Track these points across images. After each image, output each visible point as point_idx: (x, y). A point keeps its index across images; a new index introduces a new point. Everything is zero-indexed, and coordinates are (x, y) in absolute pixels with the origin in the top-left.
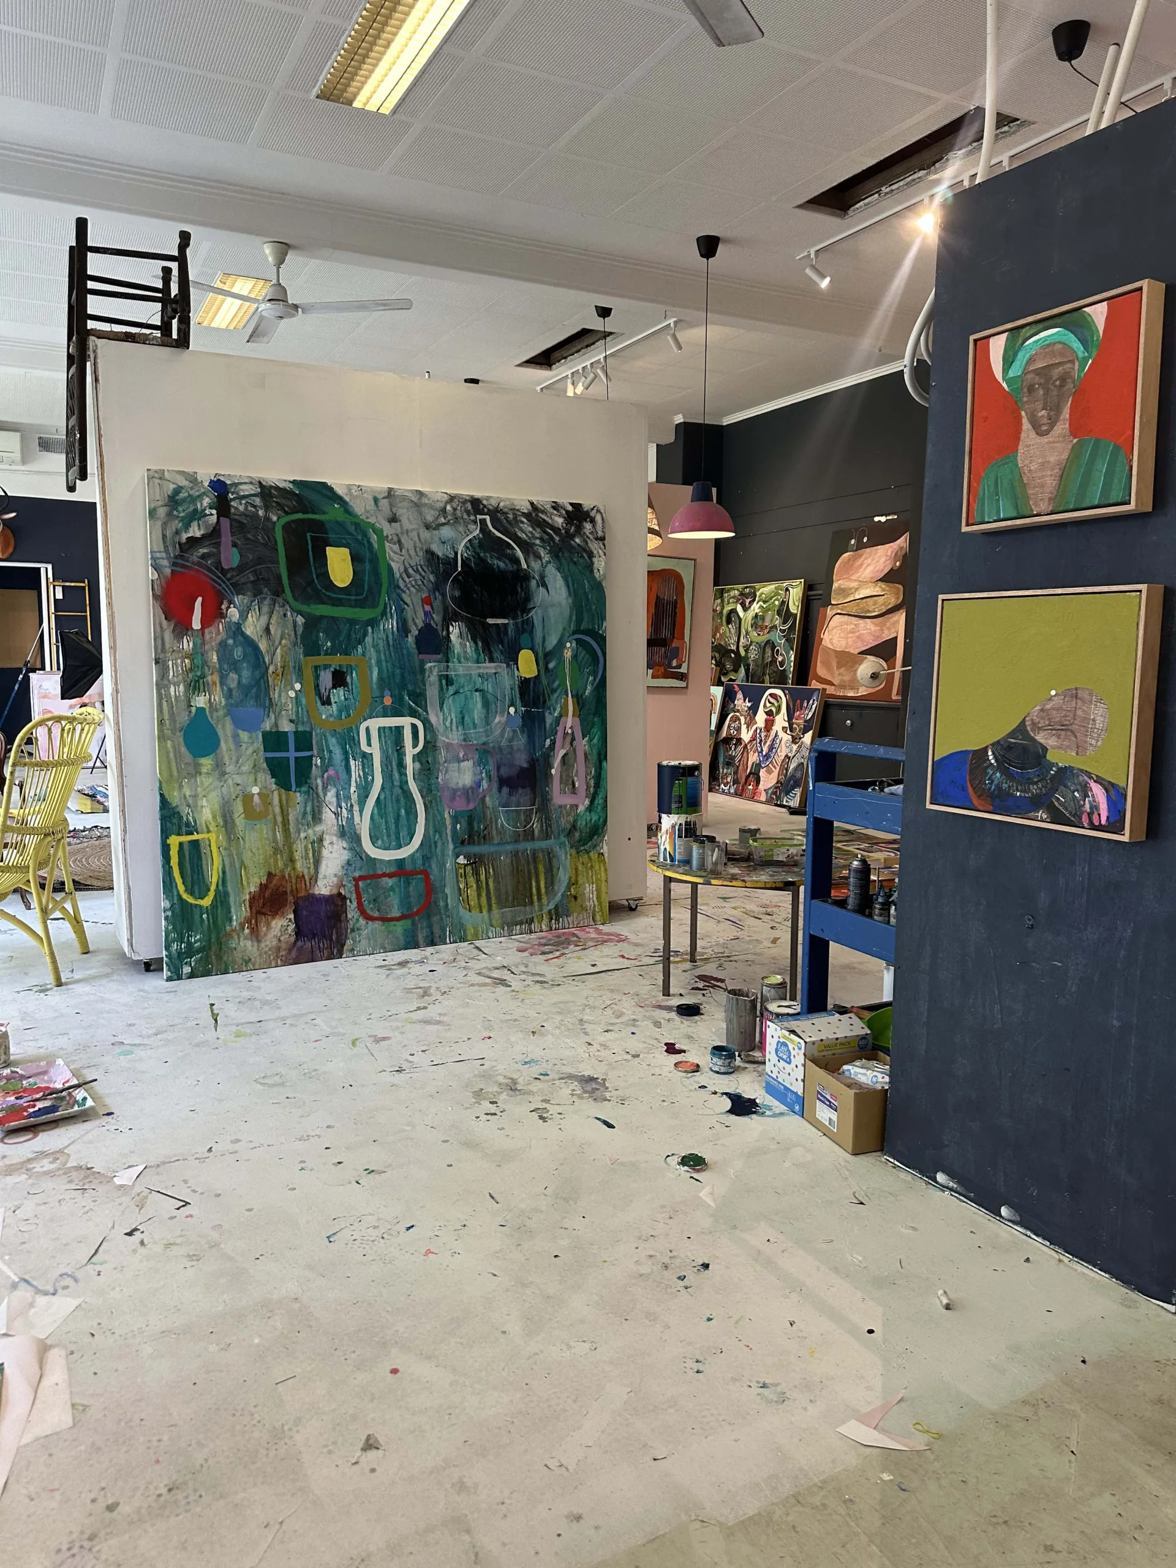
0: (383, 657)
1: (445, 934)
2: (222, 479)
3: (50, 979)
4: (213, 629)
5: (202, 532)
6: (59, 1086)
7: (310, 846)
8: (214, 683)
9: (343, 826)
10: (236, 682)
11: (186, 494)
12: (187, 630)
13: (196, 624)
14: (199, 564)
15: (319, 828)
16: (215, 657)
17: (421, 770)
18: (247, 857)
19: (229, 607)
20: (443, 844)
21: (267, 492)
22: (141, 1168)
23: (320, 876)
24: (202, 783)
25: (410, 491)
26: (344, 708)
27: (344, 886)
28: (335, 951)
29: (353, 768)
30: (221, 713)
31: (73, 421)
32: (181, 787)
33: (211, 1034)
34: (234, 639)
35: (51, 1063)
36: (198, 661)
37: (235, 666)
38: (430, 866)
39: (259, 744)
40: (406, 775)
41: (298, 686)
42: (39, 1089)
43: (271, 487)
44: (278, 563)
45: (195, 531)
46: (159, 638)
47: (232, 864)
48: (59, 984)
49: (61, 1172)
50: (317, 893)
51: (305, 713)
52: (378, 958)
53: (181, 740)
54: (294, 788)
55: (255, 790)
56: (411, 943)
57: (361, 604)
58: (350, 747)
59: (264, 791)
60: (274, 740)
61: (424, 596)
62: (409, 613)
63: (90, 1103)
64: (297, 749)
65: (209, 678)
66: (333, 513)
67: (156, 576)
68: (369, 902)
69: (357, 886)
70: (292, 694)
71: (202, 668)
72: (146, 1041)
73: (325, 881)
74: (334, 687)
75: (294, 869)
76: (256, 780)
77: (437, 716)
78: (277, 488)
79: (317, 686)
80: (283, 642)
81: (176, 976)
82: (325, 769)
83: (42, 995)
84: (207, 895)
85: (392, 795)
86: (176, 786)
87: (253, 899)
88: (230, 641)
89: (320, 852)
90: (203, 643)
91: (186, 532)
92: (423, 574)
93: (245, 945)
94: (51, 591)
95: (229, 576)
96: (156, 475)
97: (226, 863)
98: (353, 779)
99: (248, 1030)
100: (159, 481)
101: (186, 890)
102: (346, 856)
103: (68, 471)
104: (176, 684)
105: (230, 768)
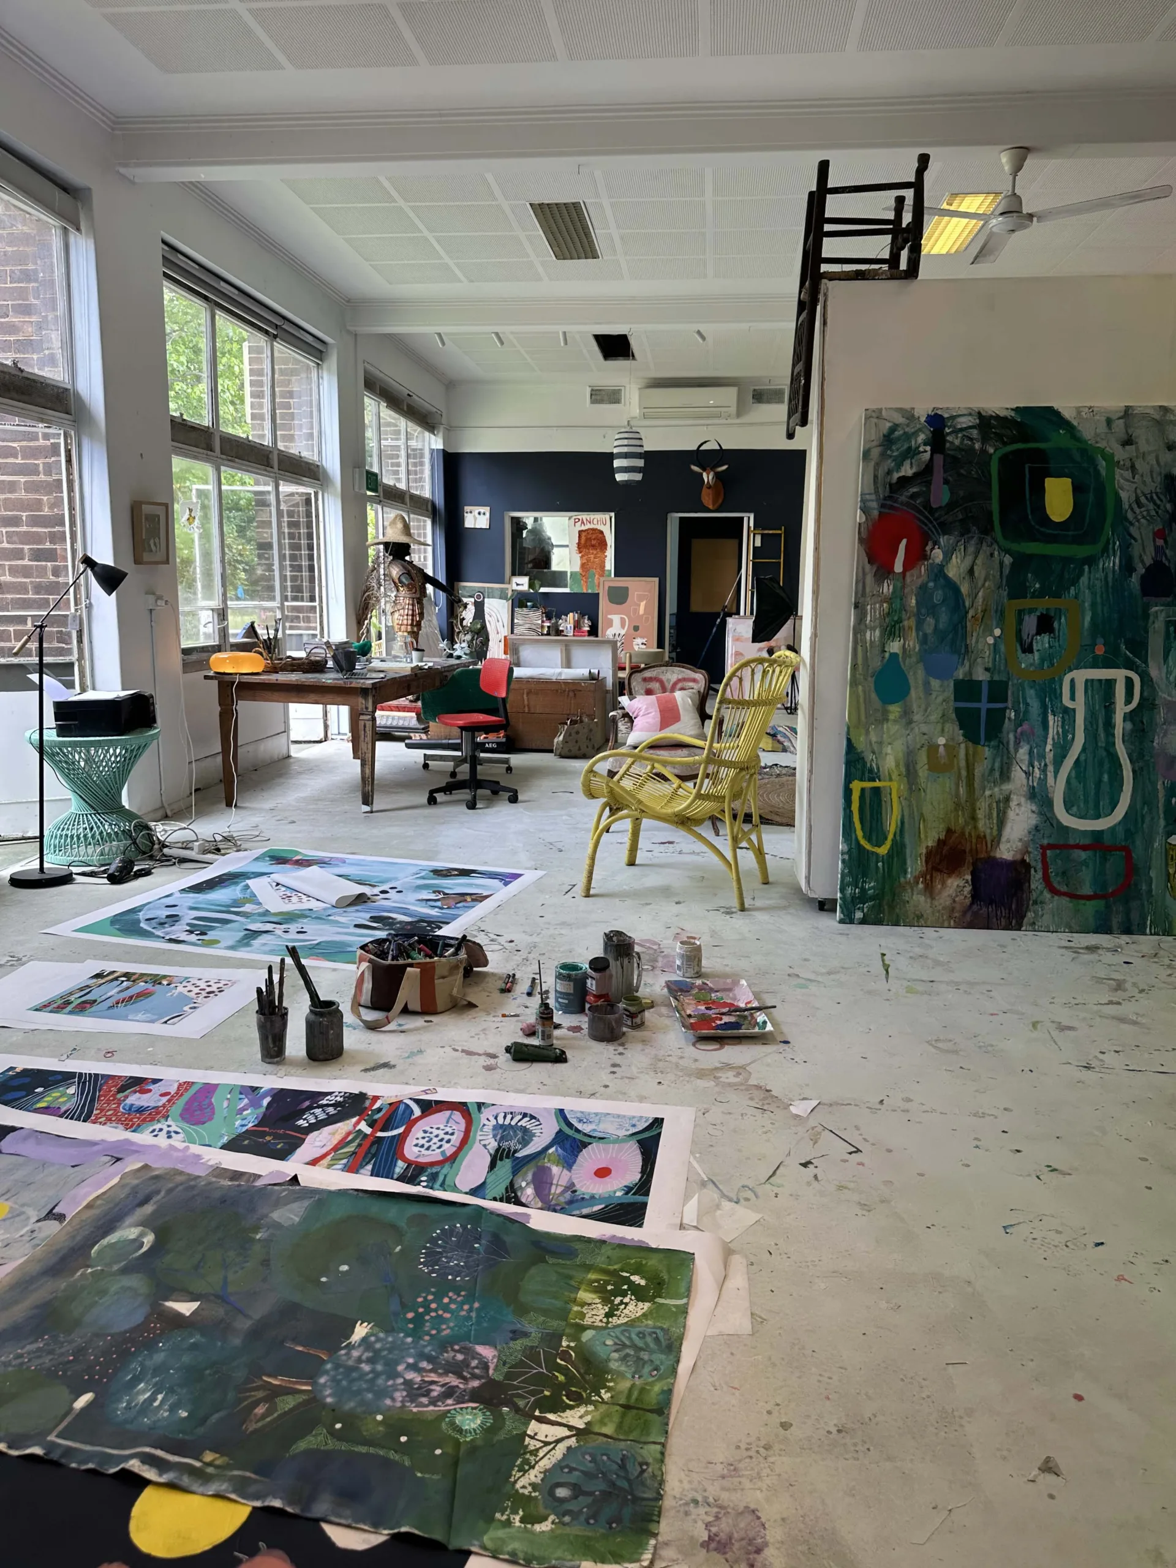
0: (1099, 600)
1: (1145, 923)
2: (939, 412)
3: (735, 903)
4: (915, 572)
5: (914, 470)
6: (742, 1005)
7: (995, 805)
8: (910, 628)
9: (1033, 787)
10: (932, 627)
11: (901, 432)
12: (889, 573)
13: (898, 567)
14: (907, 504)
15: (1006, 787)
16: (914, 601)
17: (1132, 731)
18: (927, 809)
19: (933, 549)
20: (1153, 819)
21: (986, 423)
22: (814, 1103)
23: (1004, 839)
24: (888, 728)
25: (1153, 407)
26: (1048, 658)
27: (1029, 853)
28: (1014, 922)
29: (1051, 723)
30: (914, 659)
31: (800, 367)
32: (867, 733)
33: (882, 985)
34: (935, 581)
35: (736, 983)
36: (897, 605)
37: (933, 610)
38: (1133, 842)
39: (950, 692)
40: (1113, 735)
41: (997, 632)
42: (725, 1005)
43: (991, 416)
44: (990, 499)
45: (907, 470)
46: (861, 581)
47: (912, 815)
48: (743, 909)
49: (743, 1087)
50: (998, 855)
51: (1003, 661)
52: (1061, 938)
53: (872, 686)
54: (982, 743)
55: (942, 741)
56: (1104, 928)
57: (1078, 540)
58: (1051, 700)
59: (951, 743)
60: (966, 690)
61: (1156, 529)
62: (1136, 549)
63: (769, 1027)
64: (990, 701)
65: (906, 623)
66: (1058, 439)
67: (864, 519)
68: (1057, 875)
69: (1044, 855)
70: (990, 640)
71: (900, 613)
72: (820, 979)
73: (1008, 845)
74: (1038, 633)
75: (975, 827)
76: (943, 730)
77: (1160, 669)
78: (997, 417)
79: (1019, 632)
80: (987, 584)
81: (848, 919)
82: (1019, 723)
83: (728, 917)
84: (883, 843)
85: (1094, 757)
86: (863, 731)
87: (929, 855)
88: (931, 584)
89: (1005, 813)
90: (903, 587)
91: (897, 472)
92: (1158, 502)
93: (917, 899)
94: (751, 541)
95: (937, 515)
96: (874, 415)
97: (906, 813)
98: (1050, 736)
99: (920, 987)
100: (876, 420)
101: (864, 837)
102: (1034, 820)
103: (789, 417)
104: (873, 629)
105: (917, 717)
